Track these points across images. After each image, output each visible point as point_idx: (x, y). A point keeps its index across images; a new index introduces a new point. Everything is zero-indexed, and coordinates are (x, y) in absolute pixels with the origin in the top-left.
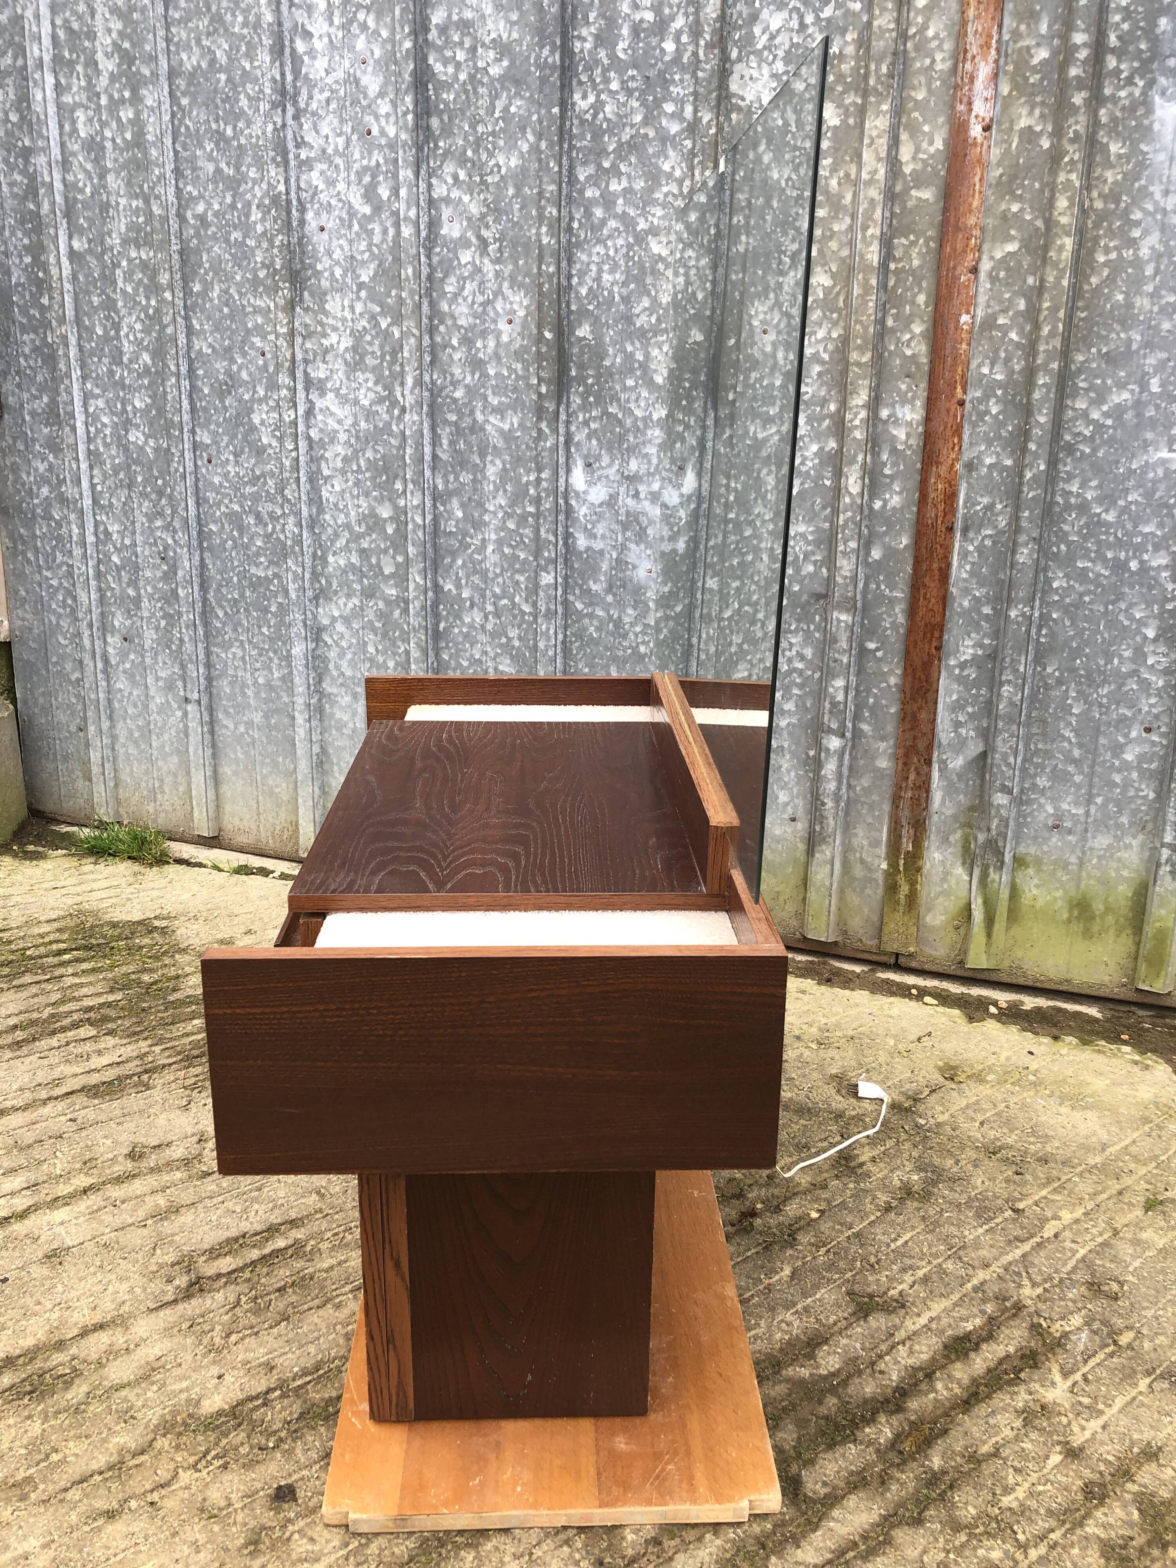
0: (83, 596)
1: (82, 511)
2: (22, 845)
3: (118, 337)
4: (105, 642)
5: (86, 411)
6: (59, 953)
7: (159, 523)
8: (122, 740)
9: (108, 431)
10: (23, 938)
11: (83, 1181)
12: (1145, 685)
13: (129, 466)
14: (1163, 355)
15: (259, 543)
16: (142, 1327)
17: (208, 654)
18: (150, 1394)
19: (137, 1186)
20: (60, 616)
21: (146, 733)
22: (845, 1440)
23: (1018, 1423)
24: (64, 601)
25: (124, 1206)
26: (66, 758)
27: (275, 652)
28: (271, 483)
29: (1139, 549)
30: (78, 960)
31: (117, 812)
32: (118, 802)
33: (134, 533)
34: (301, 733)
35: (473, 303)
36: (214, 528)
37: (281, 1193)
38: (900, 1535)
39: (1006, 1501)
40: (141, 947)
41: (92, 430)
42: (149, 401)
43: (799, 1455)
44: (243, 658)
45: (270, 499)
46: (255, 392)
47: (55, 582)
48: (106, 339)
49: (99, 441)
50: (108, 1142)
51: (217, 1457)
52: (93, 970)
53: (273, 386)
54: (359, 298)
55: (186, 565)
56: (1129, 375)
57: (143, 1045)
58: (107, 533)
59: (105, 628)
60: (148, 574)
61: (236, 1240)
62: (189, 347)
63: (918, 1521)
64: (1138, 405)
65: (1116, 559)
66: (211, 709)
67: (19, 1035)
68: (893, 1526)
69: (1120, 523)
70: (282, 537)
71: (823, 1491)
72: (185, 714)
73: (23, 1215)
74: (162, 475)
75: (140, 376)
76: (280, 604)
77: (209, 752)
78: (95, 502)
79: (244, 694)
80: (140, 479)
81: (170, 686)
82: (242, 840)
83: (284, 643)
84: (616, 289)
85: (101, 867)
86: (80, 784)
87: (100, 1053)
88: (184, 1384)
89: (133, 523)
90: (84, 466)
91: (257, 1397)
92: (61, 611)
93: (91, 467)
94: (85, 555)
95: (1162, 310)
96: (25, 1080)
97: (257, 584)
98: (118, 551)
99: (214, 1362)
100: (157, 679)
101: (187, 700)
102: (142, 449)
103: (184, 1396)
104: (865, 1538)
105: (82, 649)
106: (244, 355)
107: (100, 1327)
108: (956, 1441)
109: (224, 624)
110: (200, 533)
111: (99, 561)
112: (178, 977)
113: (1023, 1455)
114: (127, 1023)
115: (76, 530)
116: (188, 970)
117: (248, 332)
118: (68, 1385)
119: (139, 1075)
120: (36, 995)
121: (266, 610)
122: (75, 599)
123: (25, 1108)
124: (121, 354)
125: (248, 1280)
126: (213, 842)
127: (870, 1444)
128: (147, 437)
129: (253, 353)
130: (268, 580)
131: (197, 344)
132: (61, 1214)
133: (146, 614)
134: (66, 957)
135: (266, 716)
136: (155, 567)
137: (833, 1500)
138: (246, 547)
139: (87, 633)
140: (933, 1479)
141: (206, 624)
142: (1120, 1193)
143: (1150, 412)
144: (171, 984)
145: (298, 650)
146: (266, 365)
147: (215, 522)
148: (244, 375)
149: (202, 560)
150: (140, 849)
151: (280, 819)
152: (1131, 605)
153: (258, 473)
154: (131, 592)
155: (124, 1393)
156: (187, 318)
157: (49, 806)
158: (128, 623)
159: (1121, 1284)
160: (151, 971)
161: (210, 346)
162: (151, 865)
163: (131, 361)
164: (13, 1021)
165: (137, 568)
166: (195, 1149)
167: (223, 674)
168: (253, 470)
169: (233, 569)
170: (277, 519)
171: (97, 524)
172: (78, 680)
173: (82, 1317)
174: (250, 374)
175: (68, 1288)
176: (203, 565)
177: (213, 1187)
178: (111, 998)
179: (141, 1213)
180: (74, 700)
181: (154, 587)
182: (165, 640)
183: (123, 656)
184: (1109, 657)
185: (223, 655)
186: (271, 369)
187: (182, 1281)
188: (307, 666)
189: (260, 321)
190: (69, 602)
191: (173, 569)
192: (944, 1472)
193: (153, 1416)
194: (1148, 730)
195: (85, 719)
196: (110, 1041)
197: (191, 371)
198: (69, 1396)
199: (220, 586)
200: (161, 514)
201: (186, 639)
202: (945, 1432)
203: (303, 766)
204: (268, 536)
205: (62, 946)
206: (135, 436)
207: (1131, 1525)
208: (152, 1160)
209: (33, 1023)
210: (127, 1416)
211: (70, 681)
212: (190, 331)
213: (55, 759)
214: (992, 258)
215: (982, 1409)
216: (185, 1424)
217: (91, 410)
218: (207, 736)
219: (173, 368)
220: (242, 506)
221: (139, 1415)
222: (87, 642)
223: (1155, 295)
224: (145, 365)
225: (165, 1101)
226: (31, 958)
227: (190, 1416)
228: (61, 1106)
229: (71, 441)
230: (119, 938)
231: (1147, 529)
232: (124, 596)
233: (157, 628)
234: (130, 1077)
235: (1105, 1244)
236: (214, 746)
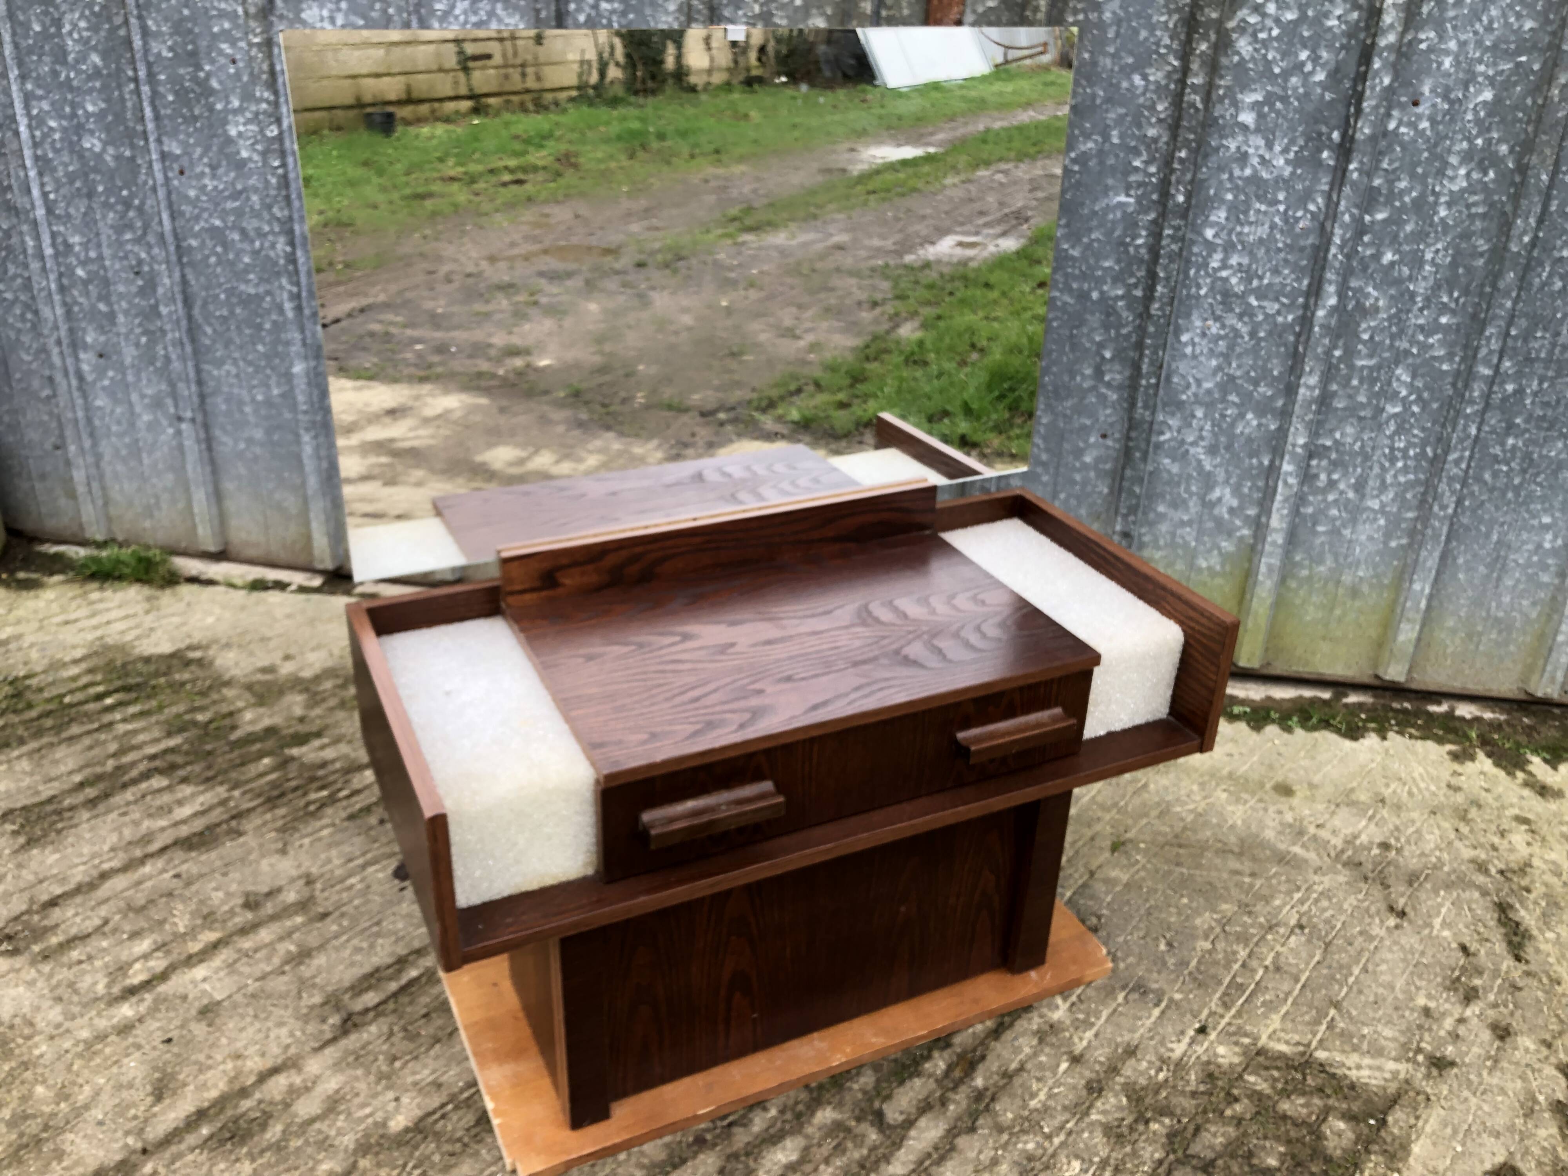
0: (46, 312)
1: (35, 223)
2: (12, 572)
3: (59, 34)
4: (77, 359)
5: (28, 114)
6: (100, 697)
7: (128, 236)
8: (107, 458)
9: (57, 136)
10: (53, 683)
11: (211, 936)
12: (1103, 398)
13: (86, 175)
14: (1122, 111)
15: (247, 260)
16: (313, 1066)
17: (198, 371)
18: (339, 1124)
19: (265, 935)
20: (19, 331)
21: (135, 450)
22: (911, 1076)
23: (1035, 1042)
24: (23, 315)
25: (258, 955)
26: (43, 477)
27: (273, 369)
28: (255, 198)
29: (1100, 281)
30: (121, 704)
31: (109, 530)
32: (109, 519)
33: (99, 246)
34: (308, 450)
35: (466, 22)
36: (194, 243)
37: (400, 925)
38: (962, 1141)
39: (1033, 1104)
40: (183, 684)
41: (38, 133)
42: (103, 105)
43: (878, 1094)
44: (237, 376)
45: (257, 215)
46: (228, 102)
47: (9, 296)
48: (44, 35)
49: (47, 146)
50: (220, 894)
51: (415, 1167)
52: (142, 714)
53: (248, 97)
54: (339, 10)
55: (166, 282)
56: (1094, 126)
57: (221, 791)
58: (68, 247)
59: (76, 345)
60: (121, 288)
61: (371, 975)
62: (146, 50)
63: (972, 1129)
64: (1101, 153)
65: (1080, 289)
66: (206, 427)
67: (90, 792)
68: (956, 1136)
69: (1084, 258)
70: (272, 254)
71: (901, 1118)
72: (179, 433)
73: (163, 976)
74: (126, 186)
75: (90, 78)
76: (275, 323)
77: (208, 469)
78: (50, 211)
79: (242, 412)
80: (100, 189)
81: (157, 404)
82: (252, 553)
83: (283, 360)
84: (614, 18)
85: (108, 593)
86: (63, 502)
87: (180, 803)
88: (368, 1111)
89: (98, 234)
90: (32, 174)
91: (434, 1112)
92: (19, 325)
93: (41, 174)
94: (44, 269)
95: (1122, 69)
96: (114, 838)
97: (247, 301)
98: (83, 263)
99: (388, 1088)
100: (143, 396)
101: (180, 419)
102: (99, 156)
103: (370, 1121)
104: (936, 1148)
105: (52, 366)
106: (212, 62)
107: (275, 1071)
108: (992, 1065)
109: (214, 341)
110: (178, 247)
111: (61, 275)
112: (231, 714)
113: (1041, 1067)
114: (197, 768)
115: (30, 243)
116: (240, 704)
117: (215, 37)
118: (264, 1127)
119: (227, 821)
120: (90, 748)
121: (259, 327)
122: (36, 312)
123: (125, 868)
124: (65, 53)
125: (394, 1011)
126: (221, 556)
127: (930, 1076)
128: (105, 144)
129: (222, 60)
130: (259, 298)
131: (155, 47)
132: (200, 972)
133: (123, 330)
134: (109, 701)
135: (269, 432)
136: (128, 282)
137: (909, 1123)
138: (232, 264)
139: (55, 351)
140: (979, 1096)
141: (193, 340)
142: (1092, 839)
143: (1111, 161)
144: (227, 722)
145: (298, 368)
146: (238, 76)
147: (196, 236)
148: (215, 84)
149: (183, 276)
150: (147, 571)
151: (293, 531)
152: (1093, 330)
153: (239, 187)
154: (102, 307)
155: (317, 1125)
156: (140, 17)
157: (29, 525)
158: (102, 339)
159: (1099, 917)
160: (202, 709)
161: (171, 49)
162: (162, 587)
163: (77, 61)
164: (77, 778)
165: (106, 283)
166: (306, 892)
167: (217, 392)
168: (233, 184)
169: (220, 285)
170: (265, 235)
171: (54, 235)
172: (48, 398)
173: (255, 1064)
174: (221, 82)
175: (231, 1041)
176: (184, 281)
177: (334, 928)
178: (172, 742)
179: (276, 961)
180: (46, 418)
181: (130, 303)
182: (148, 357)
183: (101, 373)
184: (1072, 375)
185: (215, 373)
186: (245, 78)
187: (335, 1020)
188: (309, 384)
189: (227, 25)
190: (29, 316)
191: (151, 285)
192: (986, 1089)
193: (348, 1141)
194: (1104, 436)
195: (62, 436)
196: (187, 790)
197: (151, 76)
198: (268, 1135)
199: (205, 304)
200: (130, 226)
201: (174, 357)
202: (983, 1058)
203: (313, 482)
204: (256, 253)
205: (101, 689)
206: (92, 143)
207: (1120, 1108)
208: (269, 908)
209: (98, 778)
210: (325, 1145)
211: (39, 399)
212: (145, 32)
213: (30, 478)
214: (974, 12)
215: (1008, 1035)
216: (379, 1144)
217: (35, 112)
218: (205, 454)
219: (130, 73)
220: (224, 221)
221: (336, 1143)
222: (56, 360)
223: (1115, 56)
224: (95, 66)
225: (261, 845)
226: (71, 706)
227: (382, 1136)
228: (160, 863)
229: (15, 146)
230: (157, 674)
231: (1107, 264)
232: (94, 310)
233: (137, 345)
234: (218, 825)
235: (1084, 886)
236: (212, 462)
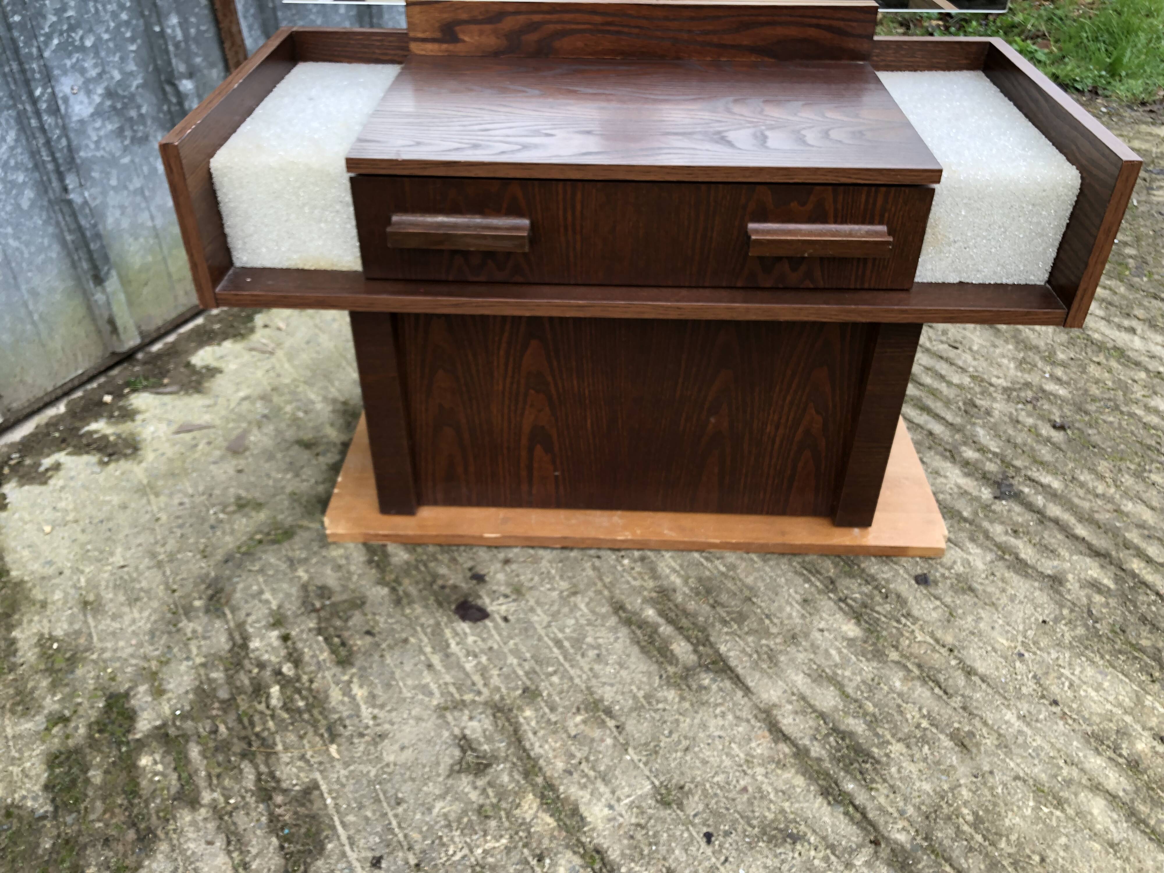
16: (770, 695)
18: (848, 674)
19: (545, 747)
50: (441, 804)
57: (189, 817)
73: (591, 854)
88: (833, 652)
91: (839, 606)
103: (845, 651)
107: (774, 727)
114: (99, 858)
119: (272, 806)
132: (595, 813)
155: (849, 690)
166: (475, 710)
173: (761, 746)
193: (868, 667)
198: (859, 731)
208: (494, 746)
210: (872, 685)
216: (874, 644)
221: (870, 676)
225: (352, 762)
227: (865, 642)
234: (275, 818)
